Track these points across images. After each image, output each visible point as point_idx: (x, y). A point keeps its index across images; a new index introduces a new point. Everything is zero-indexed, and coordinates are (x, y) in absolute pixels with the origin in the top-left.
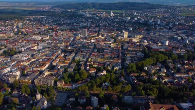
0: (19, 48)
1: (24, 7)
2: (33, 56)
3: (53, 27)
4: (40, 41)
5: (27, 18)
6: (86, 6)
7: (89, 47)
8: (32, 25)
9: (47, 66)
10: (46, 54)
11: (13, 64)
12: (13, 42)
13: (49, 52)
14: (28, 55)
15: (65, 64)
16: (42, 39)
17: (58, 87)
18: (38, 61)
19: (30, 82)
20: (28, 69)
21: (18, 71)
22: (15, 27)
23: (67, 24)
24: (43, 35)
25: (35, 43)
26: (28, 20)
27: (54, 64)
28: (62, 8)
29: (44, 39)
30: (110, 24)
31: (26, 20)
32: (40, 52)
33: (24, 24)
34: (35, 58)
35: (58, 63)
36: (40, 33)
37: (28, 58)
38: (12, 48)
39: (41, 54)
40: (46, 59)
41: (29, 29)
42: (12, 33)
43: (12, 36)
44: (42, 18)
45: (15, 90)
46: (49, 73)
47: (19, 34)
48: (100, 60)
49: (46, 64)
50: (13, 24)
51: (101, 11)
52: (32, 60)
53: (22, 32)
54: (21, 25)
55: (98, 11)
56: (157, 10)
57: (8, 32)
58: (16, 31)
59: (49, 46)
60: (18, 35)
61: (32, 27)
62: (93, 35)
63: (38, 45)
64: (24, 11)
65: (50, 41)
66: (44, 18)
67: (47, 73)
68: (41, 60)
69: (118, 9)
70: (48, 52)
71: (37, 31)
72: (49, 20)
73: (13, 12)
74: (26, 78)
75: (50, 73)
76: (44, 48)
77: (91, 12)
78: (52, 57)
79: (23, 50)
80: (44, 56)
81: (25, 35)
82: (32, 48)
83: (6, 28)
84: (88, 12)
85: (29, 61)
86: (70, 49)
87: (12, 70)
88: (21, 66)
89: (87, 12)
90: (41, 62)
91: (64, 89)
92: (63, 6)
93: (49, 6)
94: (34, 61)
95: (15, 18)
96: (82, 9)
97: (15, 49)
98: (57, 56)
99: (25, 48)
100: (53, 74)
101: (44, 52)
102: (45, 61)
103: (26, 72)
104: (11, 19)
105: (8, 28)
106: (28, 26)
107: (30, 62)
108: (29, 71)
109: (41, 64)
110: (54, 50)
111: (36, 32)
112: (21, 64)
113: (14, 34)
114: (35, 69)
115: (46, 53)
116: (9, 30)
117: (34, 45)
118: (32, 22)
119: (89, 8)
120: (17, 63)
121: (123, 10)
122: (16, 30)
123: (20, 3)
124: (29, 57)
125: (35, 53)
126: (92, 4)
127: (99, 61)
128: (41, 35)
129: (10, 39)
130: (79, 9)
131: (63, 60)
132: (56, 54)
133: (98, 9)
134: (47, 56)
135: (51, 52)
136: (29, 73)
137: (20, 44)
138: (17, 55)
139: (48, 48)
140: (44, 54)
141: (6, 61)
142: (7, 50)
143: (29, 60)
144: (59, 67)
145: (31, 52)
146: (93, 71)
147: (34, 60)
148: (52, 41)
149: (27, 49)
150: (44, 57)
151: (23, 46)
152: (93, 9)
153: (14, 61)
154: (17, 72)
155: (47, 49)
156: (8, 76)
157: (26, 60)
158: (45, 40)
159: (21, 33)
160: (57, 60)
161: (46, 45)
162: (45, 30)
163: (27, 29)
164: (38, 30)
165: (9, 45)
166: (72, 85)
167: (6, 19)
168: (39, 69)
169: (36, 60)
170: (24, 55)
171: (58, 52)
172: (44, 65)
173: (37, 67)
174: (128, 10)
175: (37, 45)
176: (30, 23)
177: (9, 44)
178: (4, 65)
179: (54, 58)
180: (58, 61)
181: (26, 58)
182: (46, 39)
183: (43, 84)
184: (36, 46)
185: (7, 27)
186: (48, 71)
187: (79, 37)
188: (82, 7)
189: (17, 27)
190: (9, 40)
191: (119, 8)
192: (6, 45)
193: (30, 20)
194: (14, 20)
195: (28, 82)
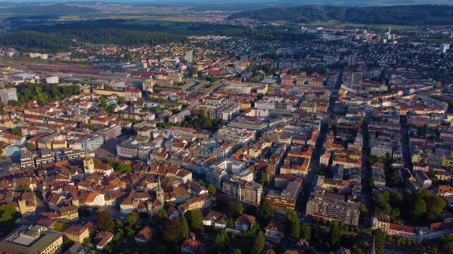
1: (170, 15)
2: (260, 134)
4: (251, 95)
6: (312, 14)
7: (390, 120)
8: (213, 57)
9: (308, 164)
10: (289, 131)
11: (227, 151)
13: (292, 127)
14: (248, 132)
15: (353, 165)
16: (254, 91)
18: (279, 150)
19: (293, 206)
20: (271, 169)
21: (250, 172)
22: (177, 60)
23: (288, 56)
24: (249, 81)
25: (245, 101)
26: (196, 45)
27: (324, 160)
28: (255, 18)
29: (259, 91)
32: (271, 124)
34: (267, 141)
35: (335, 159)
36: (239, 76)
37: (250, 138)
38: (201, 111)
39: (276, 130)
40: (296, 144)
41: (210, 67)
43: (181, 80)
44: (223, 41)
45: (271, 224)
46: (328, 186)
47: (194, 76)
48: (449, 161)
49: (307, 160)
50: (171, 53)
51: (354, 28)
52: (264, 146)
53: (200, 73)
54: (189, 57)
58: (186, 70)
61: (214, 61)
62: (379, 90)
64: (177, 25)
65: (277, 99)
66: (228, 40)
70: (290, 127)
71: (231, 71)
72: (244, 46)
74: (282, 194)
77: (328, 27)
78: (310, 142)
79: (225, 116)
80: (289, 137)
81: (209, 79)
84: (321, 28)
86: (341, 124)
87: (234, 167)
88: (247, 158)
89: (319, 29)
90: (291, 152)
92: (256, 13)
93: (221, 14)
94: (268, 148)
96: (304, 21)
97: (208, 113)
99: (231, 114)
100: (338, 190)
101: (280, 126)
102: (300, 152)
103: (268, 175)
105: (164, 63)
106: (203, 58)
107: (261, 149)
109: (293, 157)
110: (307, 124)
111: (229, 74)
112: (245, 153)
114: (283, 171)
115: (288, 129)
116: (169, 67)
117: (246, 106)
118: (207, 51)
119: (321, 18)
121: (411, 25)
122: (184, 67)
123: (158, 6)
124: (253, 136)
125: (261, 127)
126: (325, 10)
127: (444, 165)
128: (243, 81)
129: (183, 88)
130: (297, 21)
131: (342, 151)
132: (314, 133)
133: (343, 22)
134: (294, 138)
135: (298, 128)
136: (277, 180)
137: (212, 102)
140: (281, 130)
141: (206, 142)
142: (190, 114)
143: (257, 144)
145: (251, 124)
147: (267, 145)
149: (235, 115)
150: (290, 141)
152: (332, 22)
153: (225, 143)
154: (248, 174)
155: (285, 120)
156: (235, 184)
157: (248, 143)
159: (197, 75)
161: (273, 106)
162: (247, 70)
163: (205, 65)
164: (232, 69)
165: (185, 101)
166: (415, 232)
168: (294, 171)
169: (274, 147)
170: (240, 131)
171: (317, 128)
172: (303, 161)
175: (250, 106)
176: (206, 53)
177: (187, 99)
178: (207, 153)
182: (263, 92)
183: (329, 216)
184: (251, 109)
185: (161, 60)
186: (326, 182)
187: (346, 92)
188: (303, 17)
189: (183, 61)
190: (180, 89)
193: (201, 45)
194: (168, 45)
195: (288, 206)
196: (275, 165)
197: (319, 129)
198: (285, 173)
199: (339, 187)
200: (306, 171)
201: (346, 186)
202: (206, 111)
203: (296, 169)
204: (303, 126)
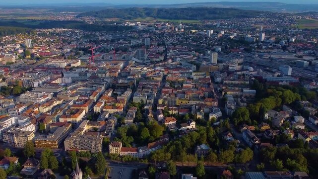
0: (29, 81)
1: (32, 15)
2: (55, 95)
3: (85, 47)
4: (65, 69)
5: (38, 31)
6: (135, 13)
7: (155, 78)
8: (49, 43)
9: (84, 113)
11: (20, 110)
12: (16, 72)
13: (84, 88)
14: (46, 94)
15: (116, 110)
16: (69, 65)
17: (112, 154)
18: (65, 105)
19: (55, 145)
20: (49, 120)
21: (31, 124)
22: (18, 46)
23: (107, 40)
24: (69, 58)
25: (57, 73)
26: (40, 35)
27: (97, 109)
28: (95, 16)
29: (72, 65)
30: (182, 42)
31: (37, 34)
32: (69, 88)
33: (34, 42)
34: (59, 99)
35: (103, 107)
36: (63, 55)
37: (46, 98)
38: (17, 82)
39: (70, 91)
40: (81, 100)
41: (43, 50)
42: (14, 57)
43: (14, 60)
44: (64, 32)
45: (28, 161)
46: (90, 127)
47: (27, 57)
48: (180, 101)
49: (83, 110)
50: (16, 41)
51: (161, 22)
52: (55, 104)
53: (32, 55)
54: (28, 43)
55: (155, 21)
56: (253, 20)
57: (7, 54)
58: (21, 53)
59: (83, 78)
60: (25, 60)
61: (49, 46)
62: (158, 60)
63: (63, 76)
64: (32, 22)
65: (83, 70)
66: (67, 31)
67: (86, 128)
68: (71, 103)
69: (188, 18)
70: (82, 88)
71: (59, 53)
72: (77, 35)
73: (14, 23)
74: (48, 137)
75: (91, 126)
76: (74, 81)
77: (145, 22)
78: (91, 97)
79: (36, 84)
80: (77, 95)
81: (37, 59)
82: (53, 82)
83: (2, 47)
84: (140, 23)
85: (50, 105)
86: (121, 83)
87: (20, 121)
88: (35, 114)
89: (138, 23)
90: (72, 106)
91: (124, 159)
92: (97, 13)
93: (73, 14)
94: (58, 105)
95: (18, 32)
96: (129, 18)
97: (22, 83)
98: (101, 96)
99: (40, 82)
100: (97, 129)
101: (75, 88)
102: (80, 105)
103: (45, 125)
104: (11, 33)
105: (6, 49)
106: (41, 44)
107: (52, 106)
108: (52, 124)
109: (73, 109)
110: (94, 85)
111: (55, 54)
112: (35, 110)
113: (18, 57)
114: (61, 120)
115: (79, 90)
116: (8, 51)
117: (56, 76)
118: (47, 39)
119: (141, 16)
120: (28, 108)
121: (196, 20)
122: (21, 51)
123: (24, 8)
124: (49, 97)
125: (58, 90)
126: (145, 11)
127: (177, 104)
128: (65, 58)
129: (12, 66)
130: (125, 18)
131: (112, 101)
132: (97, 91)
133: (155, 18)
134: (81, 95)
135: (88, 88)
136: (51, 127)
137: (30, 75)
138: (26, 94)
139: (83, 81)
140: (75, 91)
141: (6, 105)
142: (6, 85)
143: (49, 102)
144: (107, 116)
145: (52, 88)
146: (171, 123)
147: (58, 102)
148: (87, 69)
149: (43, 83)
150: (77, 98)
151: (35, 79)
152: (148, 18)
153: (21, 104)
154: (28, 125)
155: (80, 83)
156: (12, 134)
157: (43, 103)
158: (74, 67)
159: (30, 57)
160: (102, 103)
161: (77, 75)
162: (71, 51)
163: (39, 49)
164: (60, 51)
165: (9, 76)
166: (138, 151)
167: (2, 33)
168: (69, 120)
169: (63, 104)
170: (40, 94)
171: (101, 88)
172: (78, 111)
173: (65, 116)
174: (205, 19)
175: (61, 75)
176: (45, 40)
177: (10, 74)
178: (4, 113)
179: (95, 99)
181: (43, 100)
182: (76, 65)
183: (82, 149)
184: (60, 77)
185: (5, 47)
186: (88, 124)
187: (134, 62)
188: (129, 16)
189: (23, 46)
190: (9, 67)
191: (190, 16)
192: (5, 76)
193: (44, 35)
194: (16, 35)
195: (52, 145)
196: (56, 116)
197: (103, 88)
198: (63, 121)
199: (98, 127)
200: (79, 118)
201: (102, 125)
202: (20, 82)
203: (70, 117)
204: (92, 87)
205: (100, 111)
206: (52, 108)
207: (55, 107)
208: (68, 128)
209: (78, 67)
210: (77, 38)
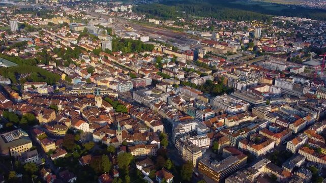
0: (234, 80)
3: (323, 47)
4: (281, 73)
5: (276, 19)
8: (280, 35)
9: (272, 145)
10: (282, 111)
11: (206, 115)
12: (229, 66)
13: (291, 109)
14: (241, 103)
15: (317, 160)
16: (288, 70)
18: (255, 125)
19: (217, 178)
20: (227, 140)
21: (206, 138)
22: (247, 34)
24: (292, 61)
25: (268, 77)
26: (275, 24)
27: (291, 146)
29: (292, 71)
31: (272, 23)
32: (271, 102)
33: (265, 32)
34: (252, 116)
35: (301, 147)
36: (288, 54)
37: (240, 109)
38: (223, 79)
39: (270, 108)
40: (277, 125)
41: (270, 44)
42: (237, 47)
43: (235, 51)
44: (305, 23)
46: (268, 171)
49: (271, 141)
50: (247, 28)
52: (246, 119)
53: (256, 48)
54: (258, 34)
57: (233, 42)
58: (246, 44)
59: (295, 93)
60: (246, 52)
61: (278, 39)
63: (274, 83)
64: (277, 6)
65: (302, 81)
66: (309, 23)
67: (263, 169)
68: (263, 125)
70: (287, 107)
71: (285, 49)
72: (318, 30)
75: (270, 171)
76: (282, 95)
78: (292, 126)
79: (239, 87)
80: (275, 116)
81: (259, 54)
82: (258, 89)
83: (232, 34)
85: (240, 119)
87: (199, 130)
88: (218, 125)
90: (263, 130)
94: (249, 122)
95: (255, 18)
97: (228, 81)
98: (308, 126)
99: (245, 85)
100: (276, 179)
101: (278, 105)
102: (274, 133)
103: (220, 145)
104: (248, 19)
105: (235, 36)
106: (272, 36)
107: (241, 121)
108: (227, 147)
109: (261, 136)
110: (305, 109)
111: (280, 51)
112: (220, 121)
113: (240, 48)
114: (241, 145)
115: (283, 109)
116: (235, 39)
117: (266, 81)
118: (281, 30)
120: (216, 115)
122: (246, 41)
124: (244, 108)
125: (258, 102)
128: (288, 60)
129: (229, 58)
131: (318, 143)
132: (304, 118)
134: (281, 119)
135: (295, 110)
136: (224, 150)
137: (239, 72)
138: (222, 97)
139: (293, 97)
140: (277, 109)
141: (198, 104)
142: (212, 80)
143: (240, 114)
144: (299, 164)
147: (250, 118)
148: (308, 81)
149: (248, 87)
150: (273, 120)
151: (242, 80)
153: (211, 108)
154: (203, 138)
155: (288, 100)
156: (182, 143)
157: (233, 114)
158: (293, 74)
159: (252, 49)
160: (302, 140)
161: (290, 87)
162: (300, 51)
163: (266, 41)
164: (288, 47)
165: (221, 69)
167: (239, 18)
168: (249, 148)
169: (254, 122)
170: (235, 101)
171: (312, 116)
172: (265, 141)
173: (248, 141)
175: (271, 82)
176: (278, 32)
177: (223, 67)
178: (192, 113)
179: (296, 130)
180: (304, 142)
181: (235, 110)
182: (296, 72)
184: (268, 84)
185: (234, 34)
186: (268, 166)
189: (252, 35)
190: (226, 58)
192: (217, 68)
193: (279, 25)
194: (251, 21)
195: (213, 176)
196: (236, 138)
197: (315, 116)
198: (242, 147)
199: (278, 176)
200: (262, 151)
201: (285, 177)
202: (226, 79)
203: (251, 146)
204: (301, 110)
205: (294, 151)
206: (240, 124)
207: (244, 123)
208: (241, 161)
209: (297, 75)
210: (317, 33)
